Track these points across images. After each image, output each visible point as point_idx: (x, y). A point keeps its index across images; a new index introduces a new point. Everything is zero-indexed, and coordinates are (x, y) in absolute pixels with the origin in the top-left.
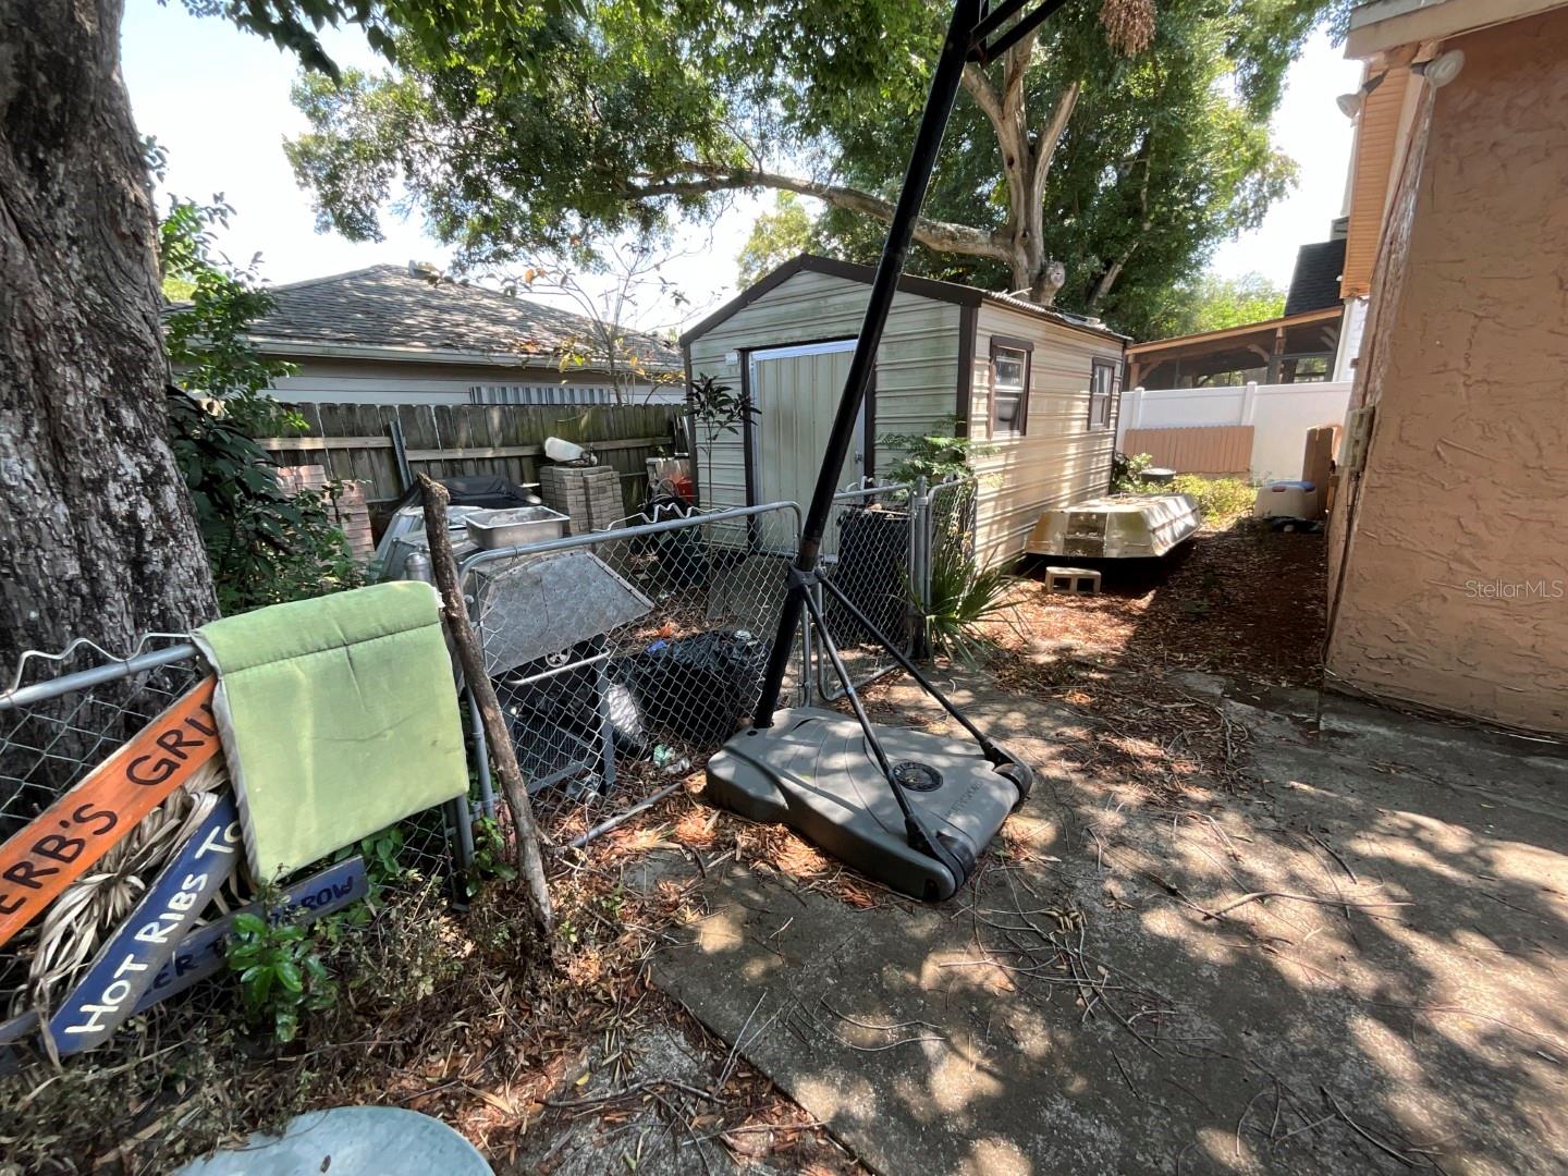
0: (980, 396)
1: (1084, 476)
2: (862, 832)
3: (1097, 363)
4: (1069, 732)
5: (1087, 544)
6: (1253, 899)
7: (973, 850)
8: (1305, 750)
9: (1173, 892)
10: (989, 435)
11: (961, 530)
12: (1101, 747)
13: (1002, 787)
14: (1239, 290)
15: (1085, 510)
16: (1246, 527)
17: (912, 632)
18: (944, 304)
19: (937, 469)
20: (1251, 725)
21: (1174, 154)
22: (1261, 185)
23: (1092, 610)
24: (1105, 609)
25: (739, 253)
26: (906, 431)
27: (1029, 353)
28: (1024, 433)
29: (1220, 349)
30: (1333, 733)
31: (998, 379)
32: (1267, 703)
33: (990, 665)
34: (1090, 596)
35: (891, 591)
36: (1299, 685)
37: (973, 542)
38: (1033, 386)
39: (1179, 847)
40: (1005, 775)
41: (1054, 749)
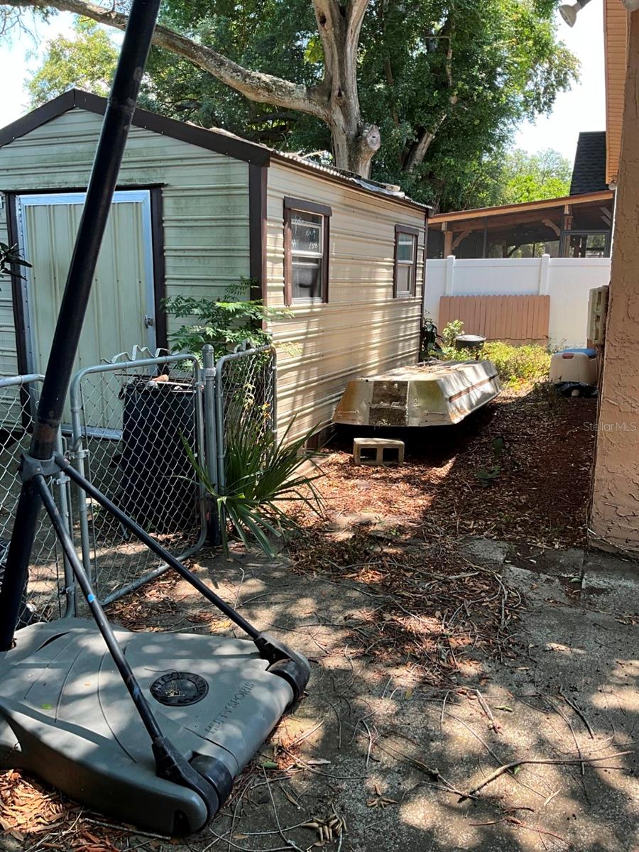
0: (275, 260)
1: (392, 343)
2: (102, 767)
3: (398, 231)
4: (358, 614)
5: (391, 414)
6: (505, 771)
7: (232, 769)
8: (566, 610)
9: (434, 778)
10: (287, 302)
11: (259, 400)
12: (387, 627)
13: (271, 687)
14: (542, 167)
15: (388, 379)
16: (541, 392)
17: (205, 517)
18: (232, 160)
19: (229, 335)
20: (525, 589)
21: (472, 36)
22: (549, 73)
23: (395, 481)
24: (407, 479)
25: (31, 78)
26: (198, 295)
27: (327, 218)
28: (326, 300)
29: (519, 221)
30: (592, 590)
31: (294, 243)
32: (543, 565)
33: (289, 547)
34: (396, 466)
35: (177, 472)
36: (568, 545)
37: (274, 414)
38: (332, 253)
39: (448, 727)
40: (278, 672)
41: (341, 635)
